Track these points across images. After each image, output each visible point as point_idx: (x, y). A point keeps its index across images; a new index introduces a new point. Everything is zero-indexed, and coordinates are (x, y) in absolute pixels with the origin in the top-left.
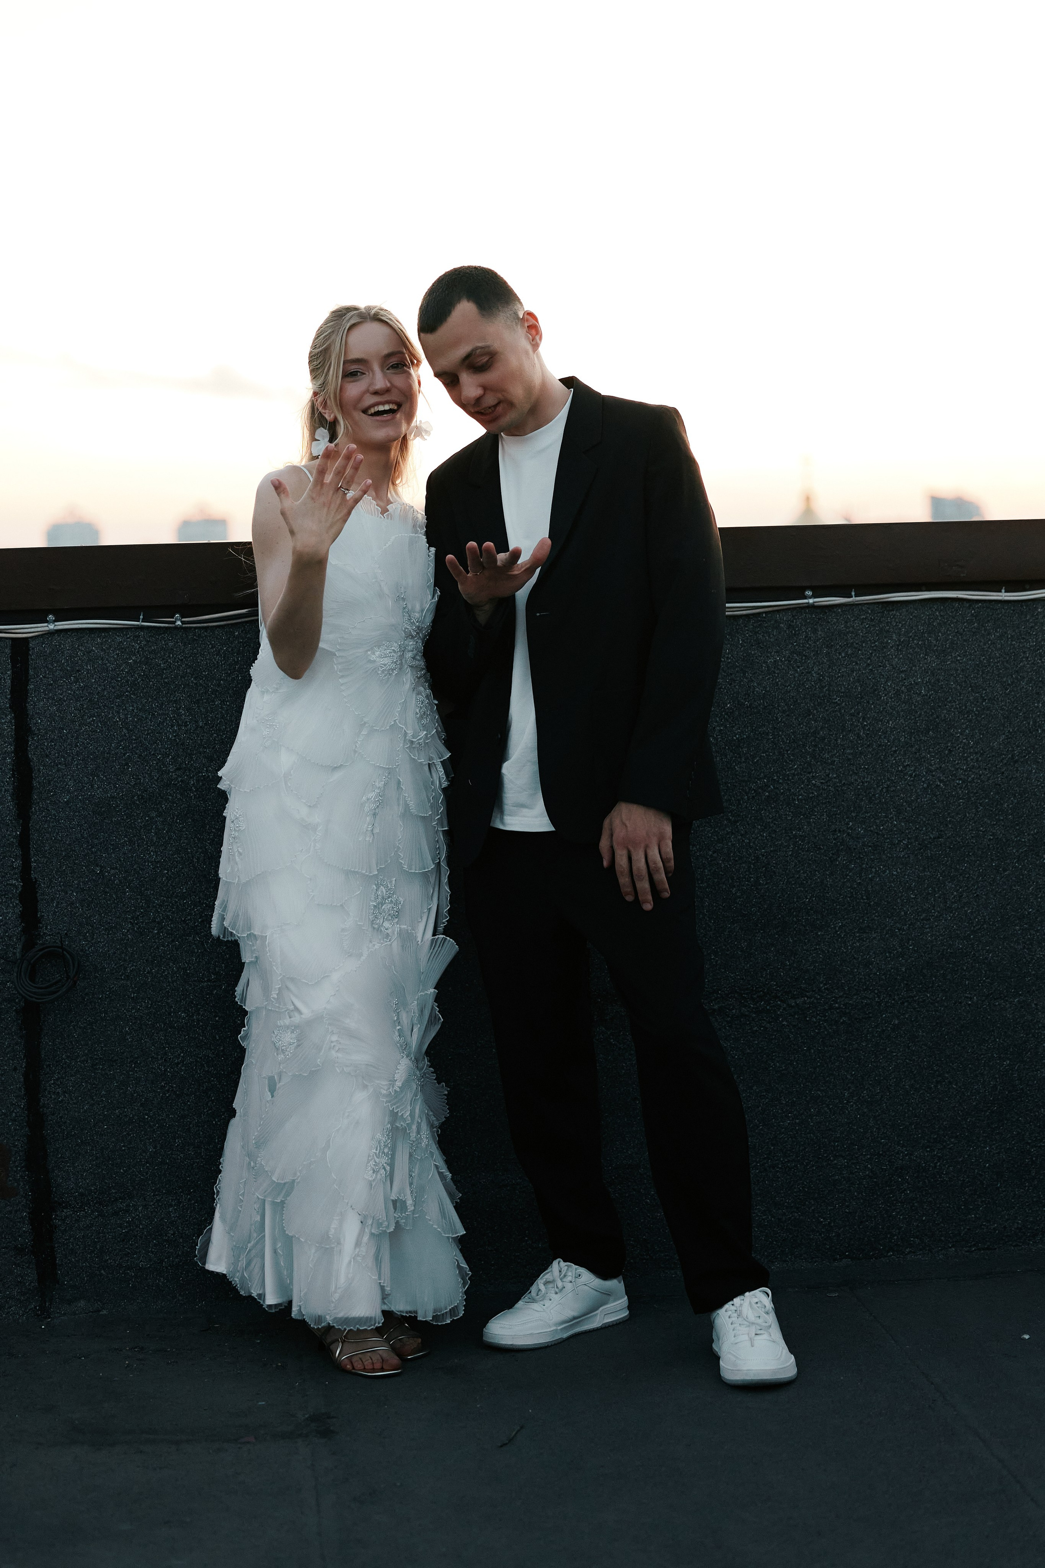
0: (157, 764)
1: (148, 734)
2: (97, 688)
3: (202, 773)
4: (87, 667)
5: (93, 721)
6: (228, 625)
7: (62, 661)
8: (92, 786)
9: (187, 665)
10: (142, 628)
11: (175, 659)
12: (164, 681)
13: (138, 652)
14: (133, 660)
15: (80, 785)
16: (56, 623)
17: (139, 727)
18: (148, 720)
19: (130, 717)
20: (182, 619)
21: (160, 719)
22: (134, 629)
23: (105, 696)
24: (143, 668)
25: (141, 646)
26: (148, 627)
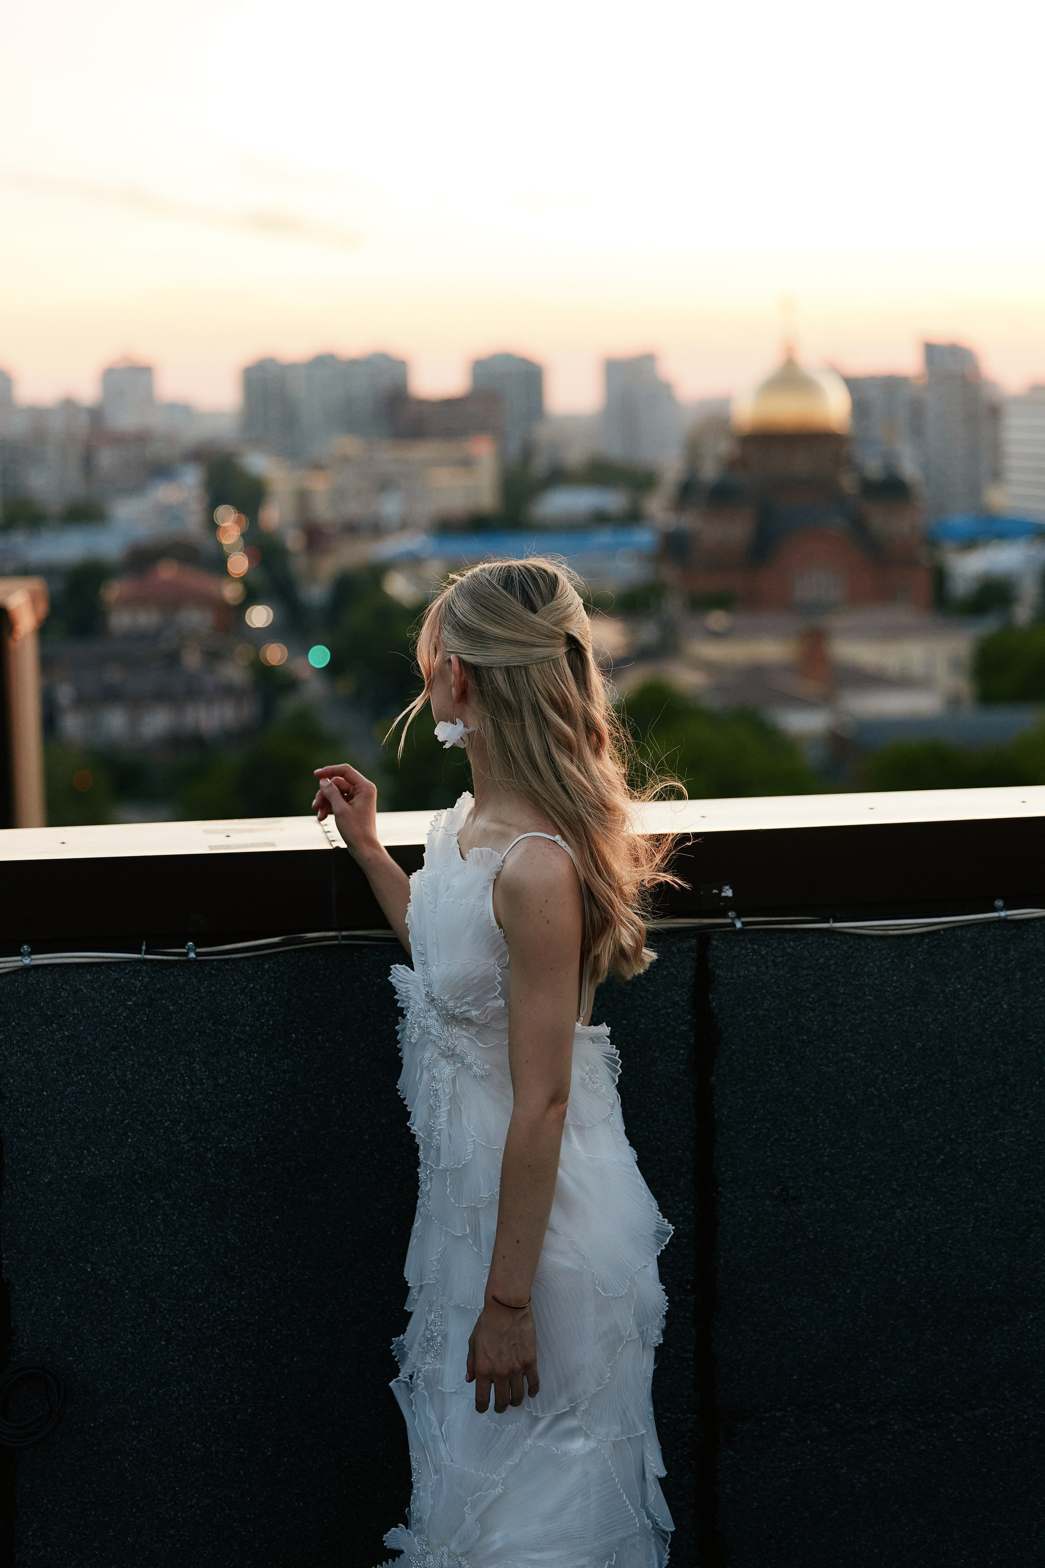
0: (164, 1133)
1: (153, 1095)
2: (86, 1037)
3: (222, 1143)
4: (74, 1011)
5: (82, 1079)
6: (255, 956)
7: (40, 1004)
8: (81, 1162)
9: (203, 1006)
10: (146, 961)
11: (187, 999)
12: (173, 1028)
13: (140, 991)
14: (133, 1002)
15: (66, 1160)
16: (33, 957)
17: (141, 1086)
18: (152, 1077)
19: (129, 1074)
20: (195, 949)
21: (169, 1075)
22: (134, 963)
23: (97, 1047)
24: (146, 1011)
25: (143, 983)
26: (152, 960)
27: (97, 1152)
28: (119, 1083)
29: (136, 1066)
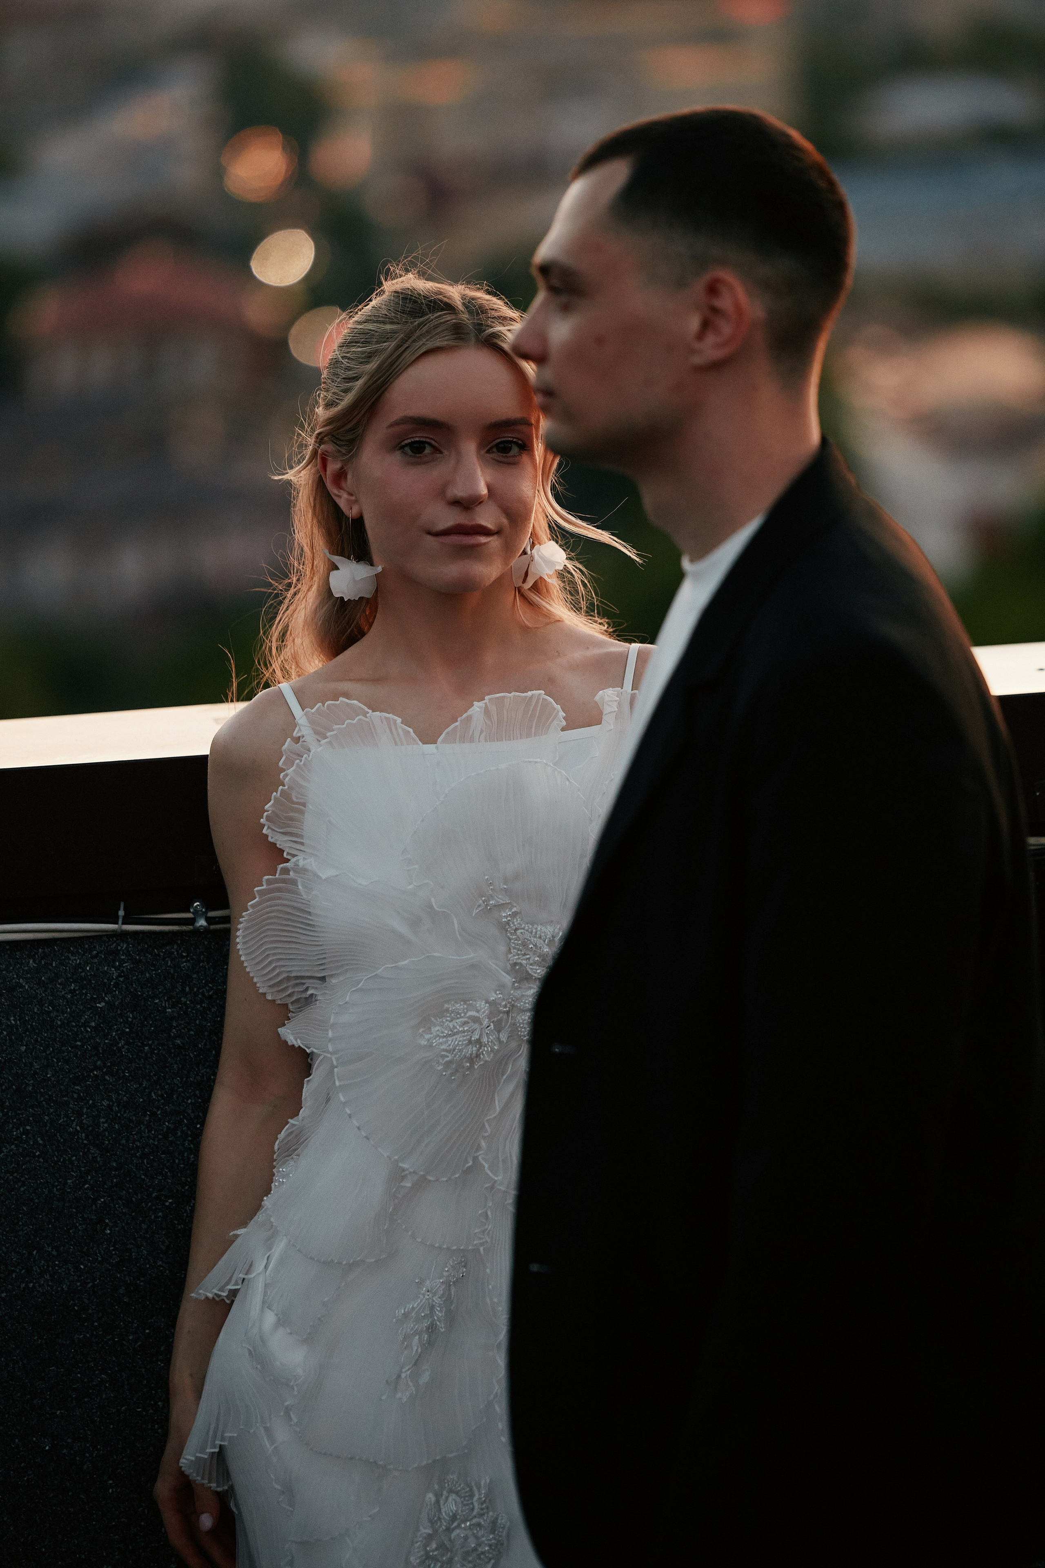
2: (31, 1064)
5: (26, 1132)
8: (29, 1270)
10: (125, 935)
12: (174, 1044)
13: (116, 985)
14: (106, 1003)
17: (124, 1142)
18: (143, 1127)
19: (104, 1123)
20: (206, 913)
21: (168, 1122)
22: (105, 938)
23: (49, 1079)
24: (128, 1017)
25: (123, 971)
26: (136, 933)
27: (54, 1253)
28: (87, 1137)
29: (116, 1108)
